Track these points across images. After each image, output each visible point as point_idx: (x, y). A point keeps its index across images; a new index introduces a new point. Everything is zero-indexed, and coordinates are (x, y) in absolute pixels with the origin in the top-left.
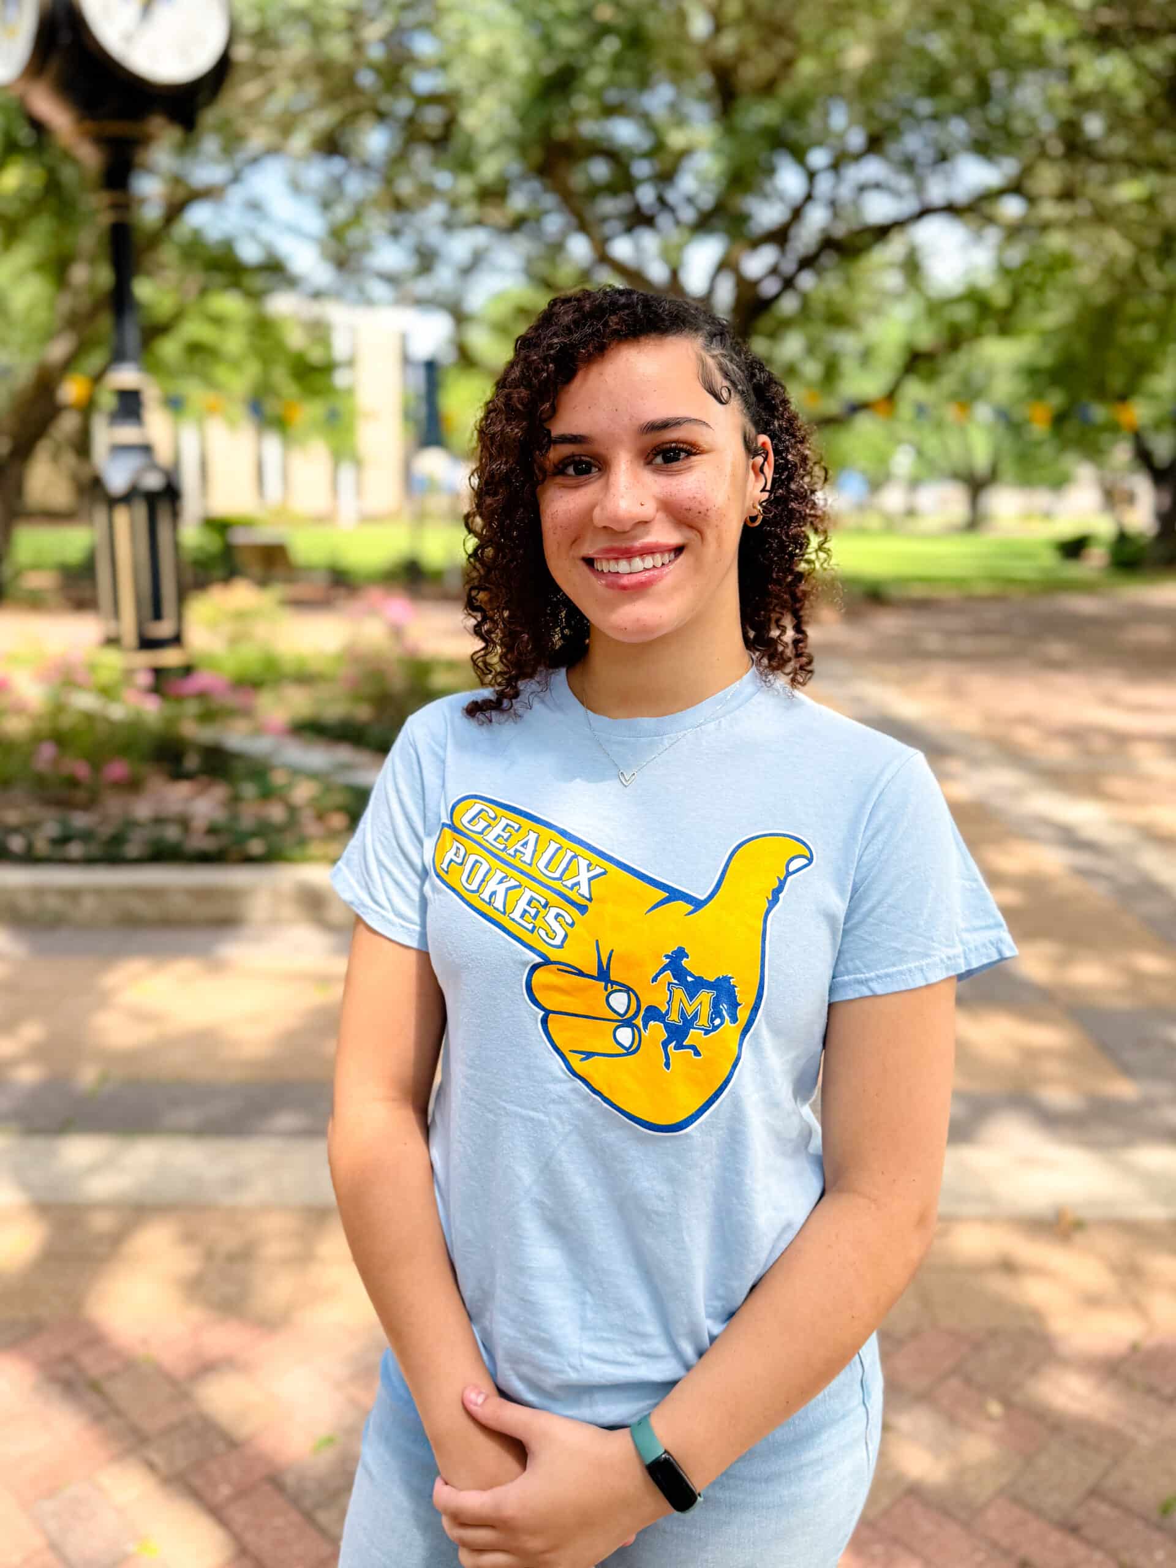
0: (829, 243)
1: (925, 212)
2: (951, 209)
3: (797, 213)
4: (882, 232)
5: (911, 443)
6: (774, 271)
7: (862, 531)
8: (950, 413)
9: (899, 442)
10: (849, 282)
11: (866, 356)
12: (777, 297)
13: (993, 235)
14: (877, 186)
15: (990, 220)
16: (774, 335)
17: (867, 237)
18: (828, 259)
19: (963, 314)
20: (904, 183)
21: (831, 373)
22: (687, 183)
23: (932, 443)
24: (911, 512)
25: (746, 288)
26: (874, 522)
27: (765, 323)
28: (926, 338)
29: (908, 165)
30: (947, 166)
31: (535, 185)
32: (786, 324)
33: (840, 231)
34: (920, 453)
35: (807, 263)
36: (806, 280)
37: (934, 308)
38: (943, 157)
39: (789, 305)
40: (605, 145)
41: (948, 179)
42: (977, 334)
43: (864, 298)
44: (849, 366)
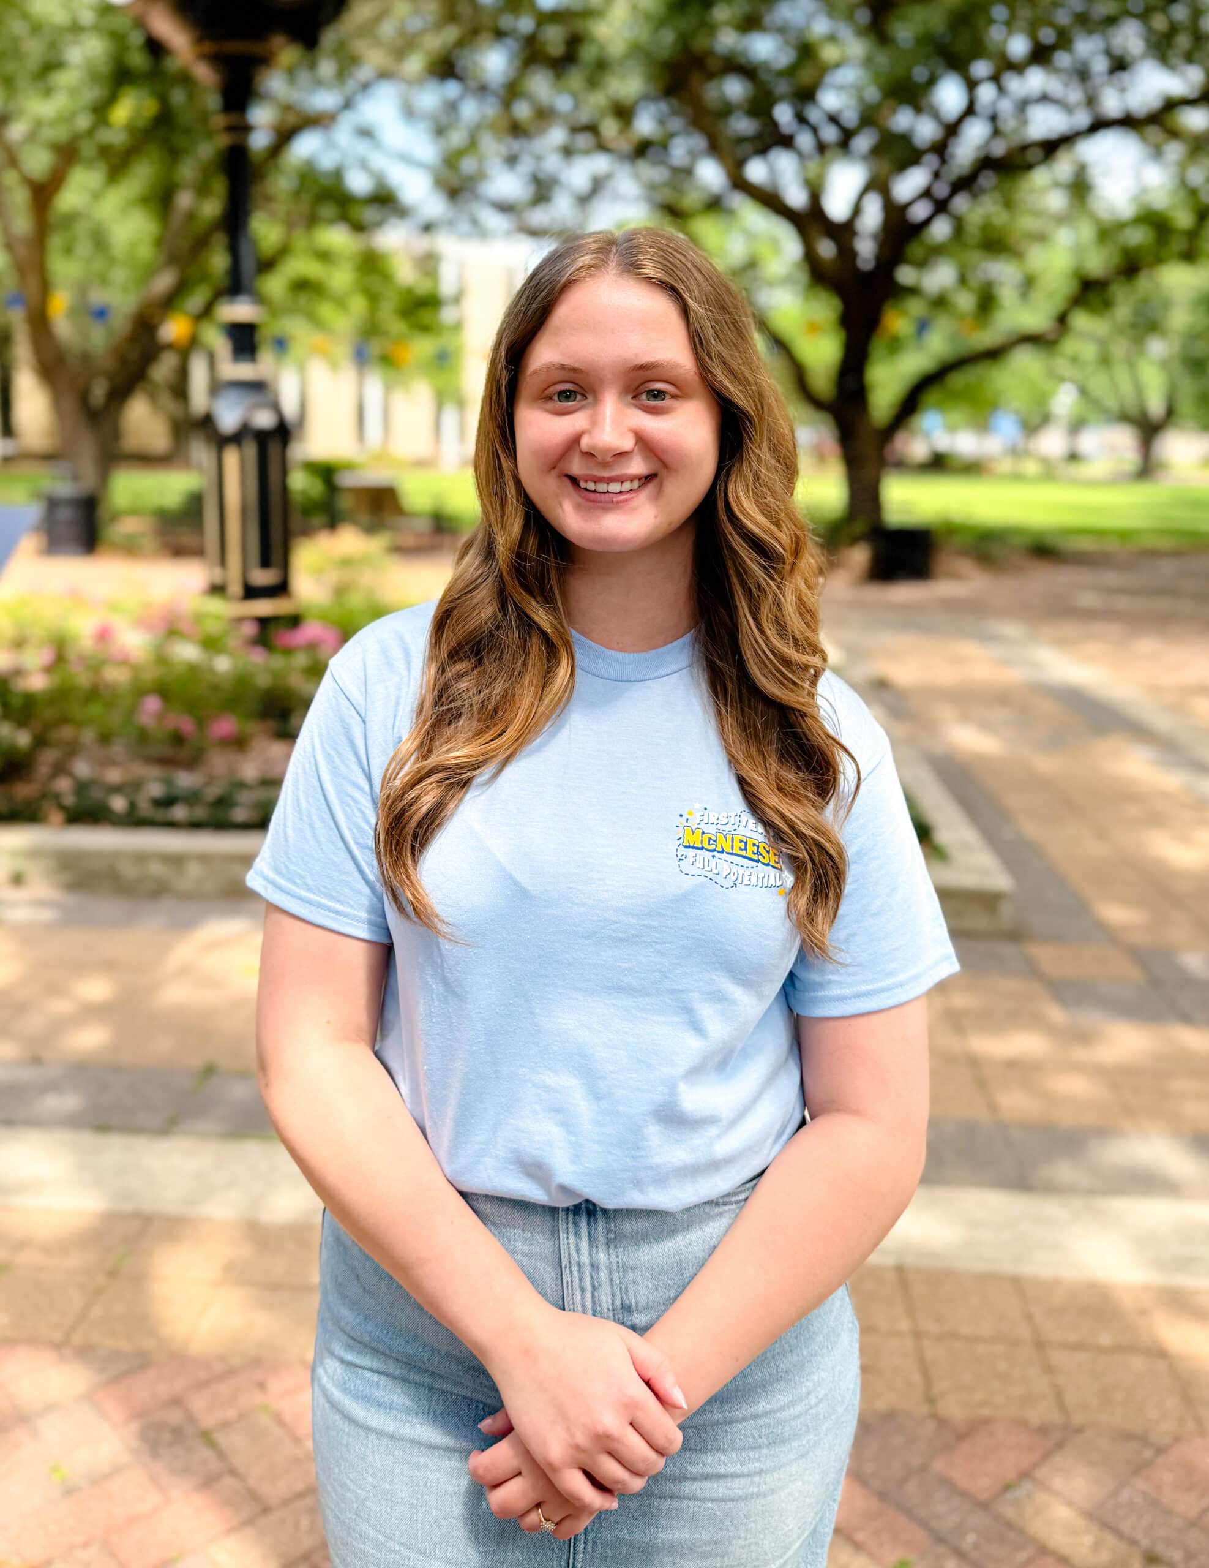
0: (986, 163)
1: (1099, 125)
2: (1128, 122)
3: (952, 129)
4: (1051, 147)
5: (1073, 381)
6: (927, 193)
7: (1017, 477)
8: (1120, 348)
9: (1062, 380)
10: (1009, 204)
11: (1028, 284)
12: (928, 222)
13: (1175, 151)
14: (1045, 98)
15: (1174, 134)
16: (922, 264)
17: (1034, 154)
18: (987, 179)
19: (1138, 237)
20: (1075, 95)
21: (987, 302)
22: (830, 100)
23: (1098, 383)
24: (1073, 457)
25: (895, 213)
26: (1031, 467)
27: (915, 250)
28: (1097, 263)
29: (1083, 74)
30: (1125, 76)
31: (663, 106)
32: (937, 251)
33: (999, 149)
34: (1083, 392)
35: (965, 184)
36: (961, 203)
37: (1106, 232)
38: (1120, 65)
39: (941, 229)
40: (743, 61)
41: (1123, 90)
42: (1159, 260)
43: (1027, 223)
44: (1007, 295)
